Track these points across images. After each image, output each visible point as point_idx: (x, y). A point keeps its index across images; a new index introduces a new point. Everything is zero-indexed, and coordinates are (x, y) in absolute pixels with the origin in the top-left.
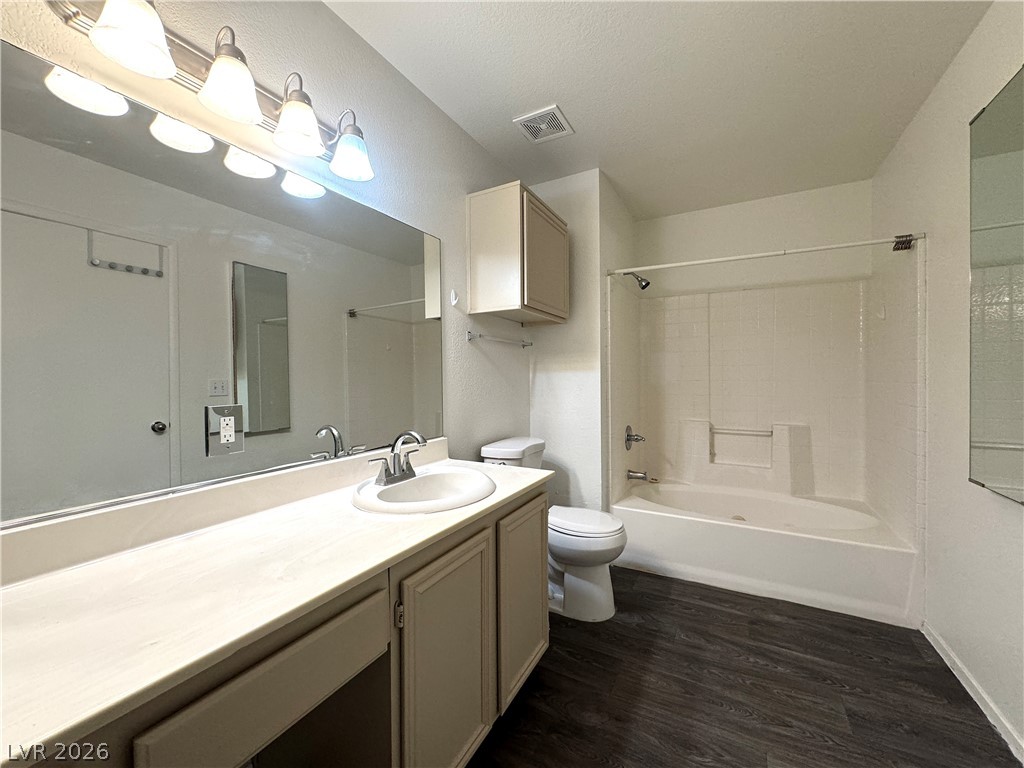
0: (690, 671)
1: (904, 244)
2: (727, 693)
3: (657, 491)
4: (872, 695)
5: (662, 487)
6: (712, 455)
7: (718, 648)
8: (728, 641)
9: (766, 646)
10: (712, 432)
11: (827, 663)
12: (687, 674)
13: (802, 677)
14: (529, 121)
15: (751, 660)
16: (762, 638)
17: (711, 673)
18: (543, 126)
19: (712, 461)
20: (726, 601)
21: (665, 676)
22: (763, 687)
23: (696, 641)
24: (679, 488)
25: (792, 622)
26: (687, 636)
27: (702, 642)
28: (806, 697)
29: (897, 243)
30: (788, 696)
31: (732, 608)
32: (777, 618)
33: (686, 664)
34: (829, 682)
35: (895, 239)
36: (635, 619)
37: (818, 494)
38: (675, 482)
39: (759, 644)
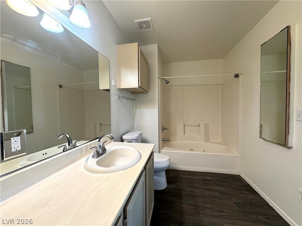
0: (194, 200)
1: (237, 76)
2: (206, 205)
3: (170, 144)
4: (238, 196)
5: (172, 143)
6: (184, 132)
7: (198, 191)
8: (200, 188)
9: (210, 187)
10: (184, 126)
11: (225, 189)
12: (193, 202)
13: (222, 195)
14: (140, 22)
15: (208, 193)
16: (208, 185)
17: (200, 200)
18: (144, 26)
19: (184, 134)
20: (195, 175)
21: (188, 204)
22: (214, 201)
23: (192, 190)
24: (176, 142)
25: (213, 178)
26: (189, 189)
27: (194, 190)
28: (224, 201)
29: (235, 76)
30: (220, 202)
31: (197, 177)
32: (209, 178)
33: (192, 198)
34: (228, 195)
35: (234, 75)
36: (173, 186)
37: (210, 141)
38: (174, 141)
39: (208, 187)
